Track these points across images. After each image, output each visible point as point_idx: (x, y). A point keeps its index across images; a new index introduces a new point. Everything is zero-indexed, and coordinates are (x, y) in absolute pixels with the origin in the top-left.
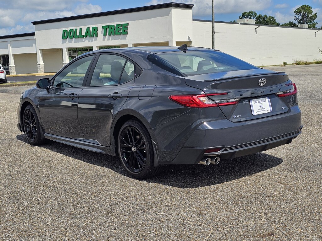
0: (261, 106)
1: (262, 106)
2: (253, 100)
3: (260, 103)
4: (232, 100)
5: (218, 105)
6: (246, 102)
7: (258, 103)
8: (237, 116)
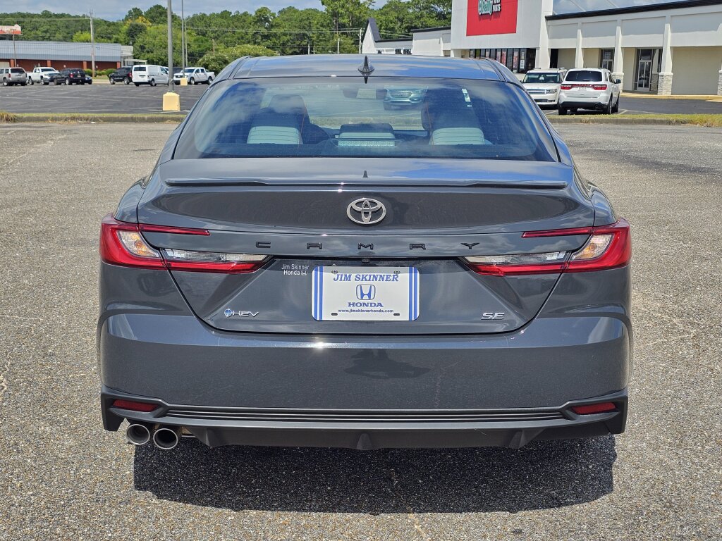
0: (366, 292)
1: (369, 295)
2: (334, 268)
3: (360, 282)
4: (234, 258)
5: (170, 265)
6: (293, 272)
7: (354, 283)
8: (241, 313)
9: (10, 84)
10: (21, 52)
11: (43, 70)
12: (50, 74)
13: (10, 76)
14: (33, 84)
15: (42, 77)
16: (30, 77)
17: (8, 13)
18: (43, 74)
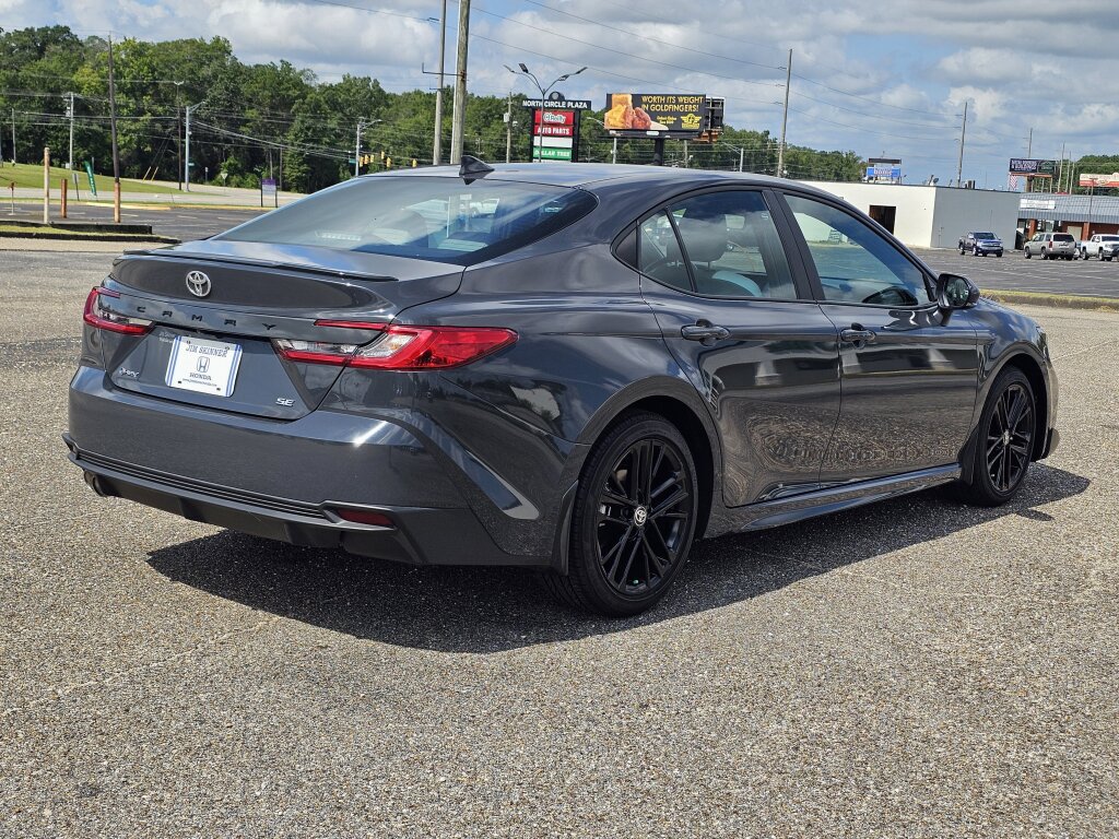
0: (203, 365)
1: (205, 367)
2: (189, 338)
3: (202, 354)
7: (198, 354)
8: (129, 373)
9: (1053, 256)
10: (1102, 212)
11: (1104, 239)
12: (1114, 245)
13: (1051, 245)
14: (1087, 258)
15: (1101, 248)
16: (1084, 248)
17: (1110, 156)
18: (1103, 244)
